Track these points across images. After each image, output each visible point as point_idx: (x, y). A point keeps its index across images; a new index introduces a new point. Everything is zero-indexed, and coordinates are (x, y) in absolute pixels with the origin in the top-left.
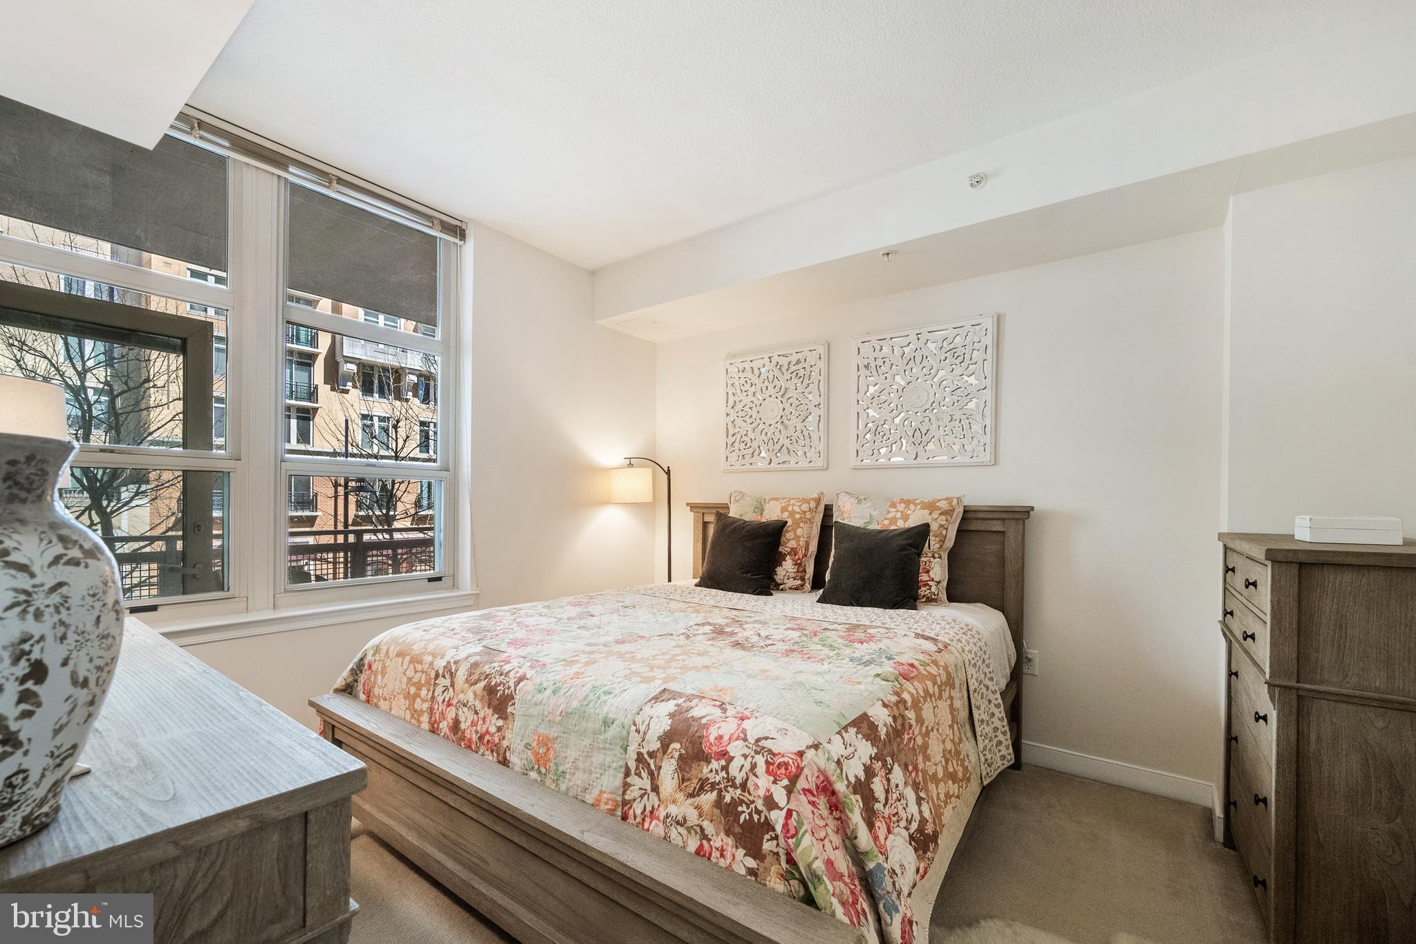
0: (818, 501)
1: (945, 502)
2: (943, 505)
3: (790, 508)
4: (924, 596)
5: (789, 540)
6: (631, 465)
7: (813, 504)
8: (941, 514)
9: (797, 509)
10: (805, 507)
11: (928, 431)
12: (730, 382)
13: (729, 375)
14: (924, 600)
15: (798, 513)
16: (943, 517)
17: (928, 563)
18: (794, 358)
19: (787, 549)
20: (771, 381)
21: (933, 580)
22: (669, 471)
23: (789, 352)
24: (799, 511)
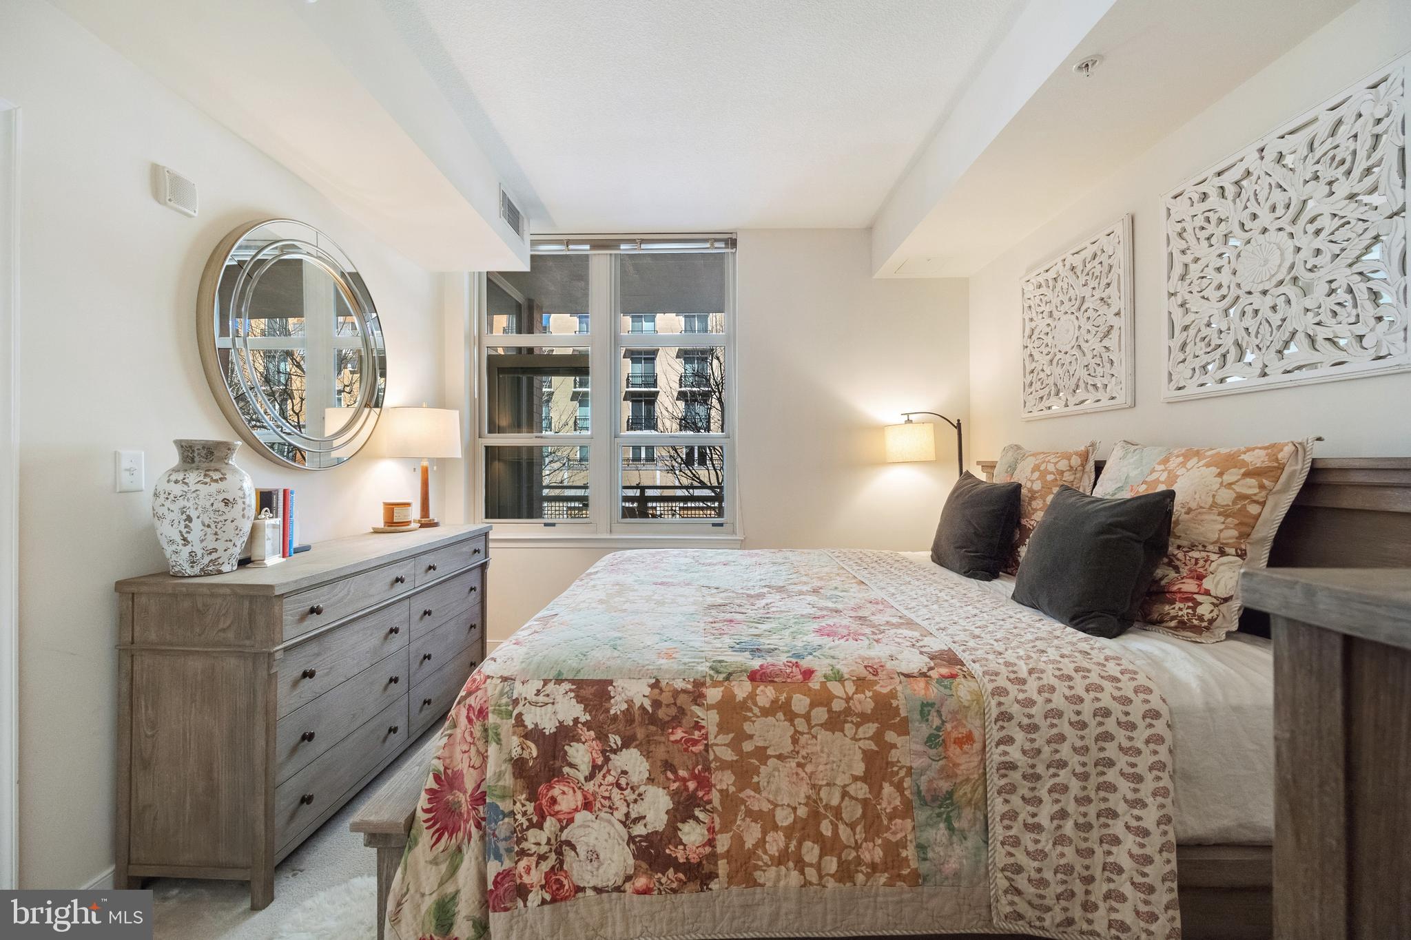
0: (1085, 456)
1: (1262, 453)
2: (1257, 459)
3: (1042, 468)
4: (1173, 618)
5: (1036, 510)
6: (909, 421)
7: (1076, 461)
8: (1247, 474)
9: (1051, 468)
10: (1063, 465)
11: (1284, 320)
12: (1026, 305)
13: (1026, 296)
14: (1173, 624)
15: (1051, 473)
16: (1252, 481)
17: (1201, 562)
18: (1087, 254)
19: (1032, 523)
20: (1065, 291)
21: (1207, 593)
22: (959, 424)
23: (1083, 246)
24: (1054, 470)
